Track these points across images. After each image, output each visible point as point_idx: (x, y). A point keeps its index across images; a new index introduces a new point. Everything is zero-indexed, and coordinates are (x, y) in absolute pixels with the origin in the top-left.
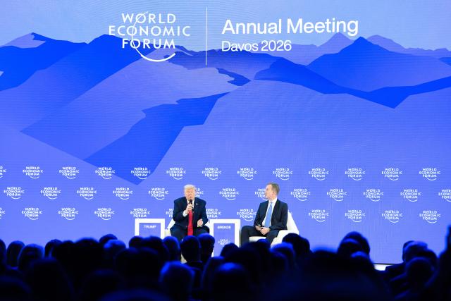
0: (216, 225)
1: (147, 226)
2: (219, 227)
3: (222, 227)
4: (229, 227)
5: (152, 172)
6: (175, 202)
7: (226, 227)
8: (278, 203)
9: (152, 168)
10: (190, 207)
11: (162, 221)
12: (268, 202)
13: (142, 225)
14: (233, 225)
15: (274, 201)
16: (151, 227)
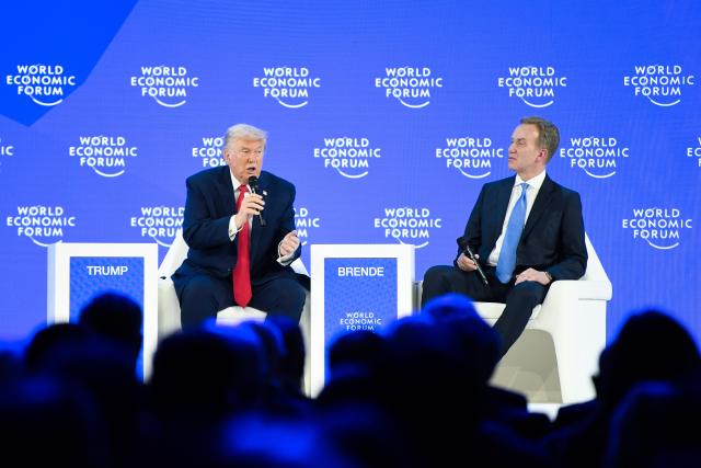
0: (331, 265)
1: (99, 270)
2: (342, 272)
3: (354, 271)
4: (379, 271)
5: (78, 82)
6: (189, 182)
7: (367, 272)
8: (549, 188)
9: (80, 66)
10: (251, 204)
11: (147, 252)
12: (512, 181)
13: (78, 265)
14: (390, 265)
15: (537, 182)
16: (112, 270)
